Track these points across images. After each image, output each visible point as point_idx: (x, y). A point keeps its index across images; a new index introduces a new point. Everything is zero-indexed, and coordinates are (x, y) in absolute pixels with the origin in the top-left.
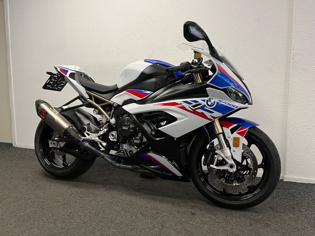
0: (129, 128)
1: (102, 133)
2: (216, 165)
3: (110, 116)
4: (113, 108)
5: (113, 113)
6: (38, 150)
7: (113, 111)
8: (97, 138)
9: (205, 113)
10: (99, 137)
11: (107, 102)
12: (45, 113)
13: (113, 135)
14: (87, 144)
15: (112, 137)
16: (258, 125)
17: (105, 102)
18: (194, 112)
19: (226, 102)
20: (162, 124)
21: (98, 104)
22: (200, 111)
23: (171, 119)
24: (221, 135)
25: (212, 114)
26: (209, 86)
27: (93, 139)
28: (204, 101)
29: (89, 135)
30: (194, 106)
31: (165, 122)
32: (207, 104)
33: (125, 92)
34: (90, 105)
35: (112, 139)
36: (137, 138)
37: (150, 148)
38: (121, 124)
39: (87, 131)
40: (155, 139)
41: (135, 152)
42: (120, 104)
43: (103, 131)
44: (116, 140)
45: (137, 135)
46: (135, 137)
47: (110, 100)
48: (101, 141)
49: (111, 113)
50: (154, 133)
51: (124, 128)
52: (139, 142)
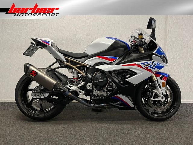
0: (104, 80)
1: (81, 85)
2: (153, 98)
3: (84, 73)
5: (86, 71)
6: (20, 102)
7: (86, 70)
8: (78, 89)
9: (152, 69)
11: (82, 64)
12: (35, 73)
13: (90, 86)
16: (170, 75)
17: (80, 64)
18: (147, 69)
19: (161, 63)
20: (127, 77)
21: (74, 66)
22: (149, 68)
23: (133, 74)
24: (156, 81)
25: (155, 70)
26: (154, 54)
27: (75, 89)
28: (151, 62)
29: (70, 87)
30: (146, 66)
31: (129, 75)
32: (153, 64)
33: (96, 57)
34: (67, 67)
35: (89, 88)
36: (109, 86)
37: (119, 92)
38: (97, 78)
39: (69, 84)
40: (122, 86)
41: (106, 96)
42: (92, 65)
43: (82, 83)
44: (92, 89)
45: (109, 85)
46: (107, 86)
47: (84, 63)
48: (80, 90)
49: (85, 71)
50: (122, 83)
51: (100, 81)
52: (111, 89)
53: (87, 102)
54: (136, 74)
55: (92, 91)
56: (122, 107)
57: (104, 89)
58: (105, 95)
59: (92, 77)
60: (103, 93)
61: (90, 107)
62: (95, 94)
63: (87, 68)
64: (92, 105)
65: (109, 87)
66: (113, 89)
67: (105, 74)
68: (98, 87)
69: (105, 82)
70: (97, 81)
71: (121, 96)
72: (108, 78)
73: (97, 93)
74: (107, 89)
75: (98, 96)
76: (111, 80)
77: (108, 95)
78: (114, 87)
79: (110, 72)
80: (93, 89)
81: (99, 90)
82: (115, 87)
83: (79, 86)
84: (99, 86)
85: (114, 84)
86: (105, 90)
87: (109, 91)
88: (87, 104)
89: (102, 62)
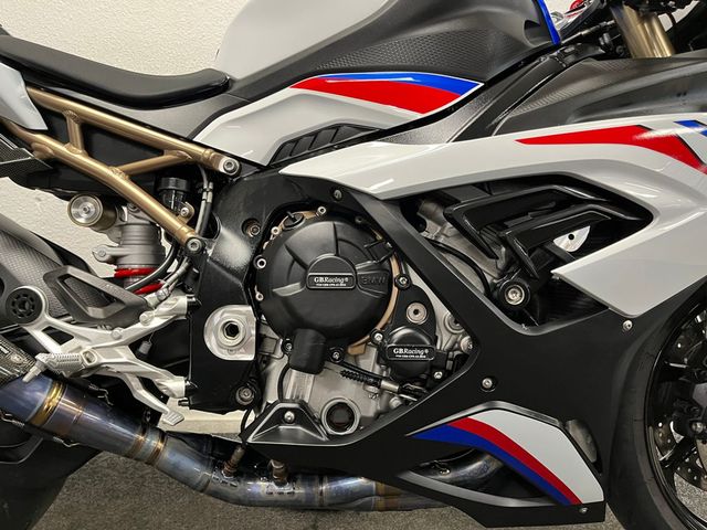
0: (356, 279)
3: (192, 223)
4: (208, 186)
5: (213, 206)
7: (208, 197)
8: (126, 355)
10: (134, 346)
11: (172, 148)
13: (232, 330)
14: (54, 399)
15: (230, 341)
17: (158, 150)
21: (108, 164)
27: (98, 359)
29: (61, 337)
31: (582, 235)
36: (401, 332)
37: (487, 383)
38: (296, 259)
39: (46, 318)
40: (523, 330)
41: (371, 413)
42: (261, 156)
43: (163, 309)
44: (250, 357)
45: (400, 319)
46: (387, 332)
47: (189, 140)
48: (146, 368)
49: (197, 206)
50: (515, 298)
51: (322, 281)
52: (421, 355)
53: (216, 465)
54: (641, 216)
55: (253, 374)
56: (512, 503)
57: (356, 357)
58: (365, 403)
59: (258, 251)
60: (349, 391)
61: (239, 502)
62: (281, 398)
63: (222, 183)
64: (262, 487)
65: (403, 342)
66: (438, 360)
67: (368, 226)
68: (308, 338)
69: (369, 295)
70: (292, 289)
71: (507, 420)
72: (394, 263)
73: (294, 386)
74: (384, 356)
75: (304, 415)
76: (417, 281)
77: (388, 410)
78: (444, 341)
79: (410, 205)
80: (263, 359)
81: (313, 367)
82: (451, 337)
83: (138, 329)
84: (311, 333)
85: (443, 312)
86: (369, 363)
87: (402, 373)
88: (218, 479)
89: (337, 127)
